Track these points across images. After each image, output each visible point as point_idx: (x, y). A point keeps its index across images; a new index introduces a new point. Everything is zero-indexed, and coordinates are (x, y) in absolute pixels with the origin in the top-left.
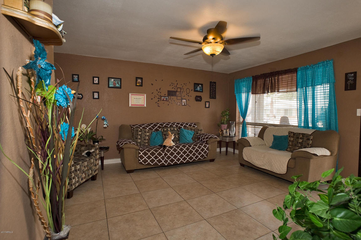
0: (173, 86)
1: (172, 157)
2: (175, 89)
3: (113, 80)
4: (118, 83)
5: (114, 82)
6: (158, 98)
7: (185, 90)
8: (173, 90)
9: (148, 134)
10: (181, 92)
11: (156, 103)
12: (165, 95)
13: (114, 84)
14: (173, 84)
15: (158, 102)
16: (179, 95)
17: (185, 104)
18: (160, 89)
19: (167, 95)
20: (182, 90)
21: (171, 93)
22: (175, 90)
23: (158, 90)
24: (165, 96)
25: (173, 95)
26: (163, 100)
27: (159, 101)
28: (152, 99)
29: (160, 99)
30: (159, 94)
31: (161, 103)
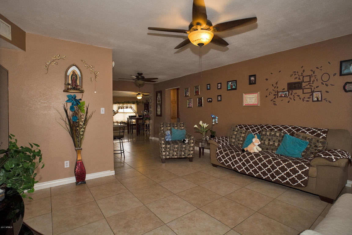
0: (297, 76)
1: (256, 168)
2: (299, 79)
3: (230, 83)
4: (234, 85)
5: (231, 84)
6: (274, 95)
7: (319, 77)
8: (297, 80)
9: (243, 135)
10: (310, 81)
11: (271, 101)
12: (284, 89)
13: (231, 86)
14: (296, 73)
15: (274, 100)
16: (308, 87)
17: (320, 99)
18: (276, 84)
19: (286, 89)
20: (312, 79)
21: (292, 86)
22: (300, 81)
23: (275, 85)
24: (283, 91)
25: (295, 88)
26: (281, 97)
27: (275, 98)
28: (267, 96)
29: (276, 95)
30: (276, 89)
31: (278, 100)
